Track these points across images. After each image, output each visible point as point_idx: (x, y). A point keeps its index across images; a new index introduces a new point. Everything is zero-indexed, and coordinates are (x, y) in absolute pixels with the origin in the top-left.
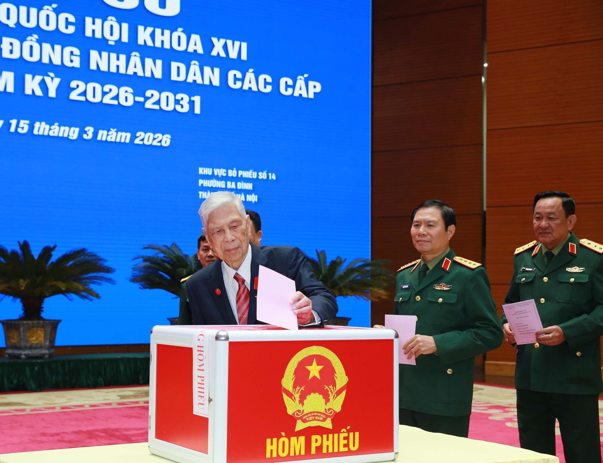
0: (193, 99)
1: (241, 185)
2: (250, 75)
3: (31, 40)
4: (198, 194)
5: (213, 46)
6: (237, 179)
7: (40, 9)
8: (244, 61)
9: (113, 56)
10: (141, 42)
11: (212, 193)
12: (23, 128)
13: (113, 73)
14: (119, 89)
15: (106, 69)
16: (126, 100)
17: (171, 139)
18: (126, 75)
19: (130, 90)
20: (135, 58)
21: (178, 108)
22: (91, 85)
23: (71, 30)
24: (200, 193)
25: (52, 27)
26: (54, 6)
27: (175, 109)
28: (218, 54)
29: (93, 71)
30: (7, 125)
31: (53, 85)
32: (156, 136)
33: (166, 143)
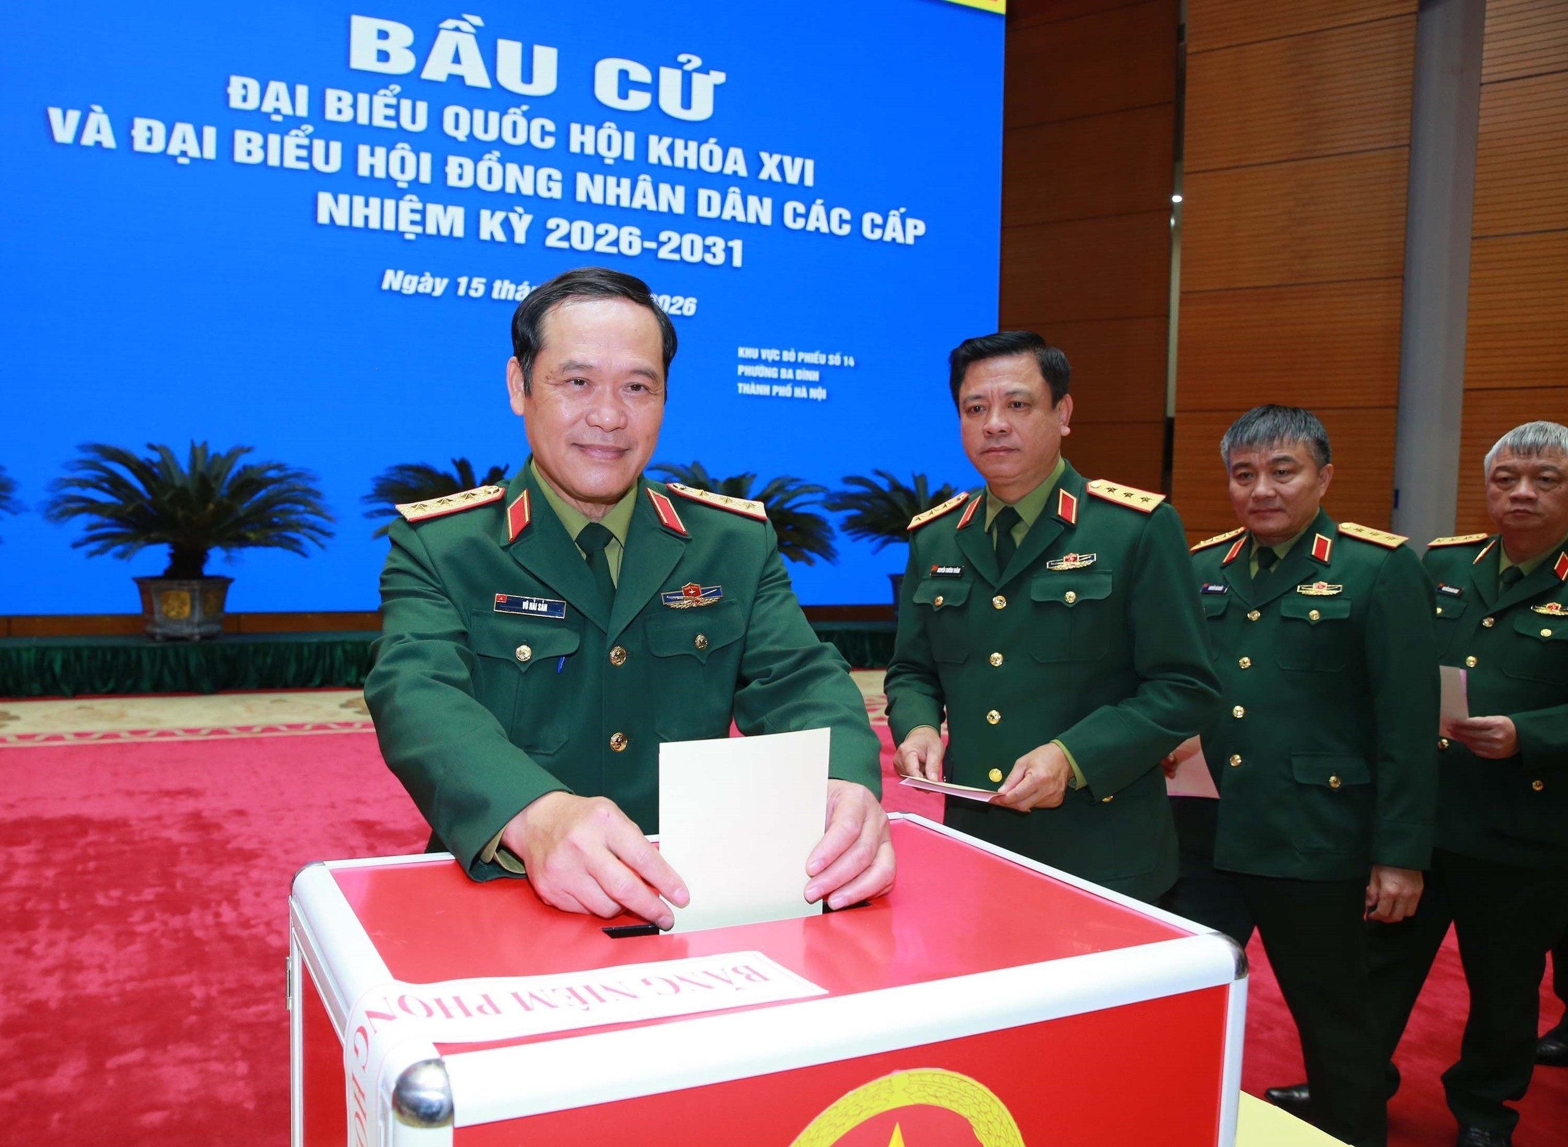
0: (730, 244)
1: (802, 375)
2: (818, 209)
3: (490, 159)
4: (737, 388)
5: (763, 165)
6: (795, 365)
7: (503, 113)
8: (808, 188)
9: (612, 181)
10: (653, 159)
11: (758, 386)
12: (476, 290)
13: (610, 207)
14: (619, 229)
15: (600, 201)
16: (630, 247)
17: (698, 305)
18: (630, 210)
19: (636, 231)
20: (645, 184)
21: (709, 258)
22: (577, 225)
23: (550, 142)
24: (740, 385)
25: (521, 140)
26: (525, 108)
27: (703, 261)
28: (770, 177)
29: (581, 203)
30: (454, 286)
31: (521, 224)
32: (674, 301)
33: (689, 310)
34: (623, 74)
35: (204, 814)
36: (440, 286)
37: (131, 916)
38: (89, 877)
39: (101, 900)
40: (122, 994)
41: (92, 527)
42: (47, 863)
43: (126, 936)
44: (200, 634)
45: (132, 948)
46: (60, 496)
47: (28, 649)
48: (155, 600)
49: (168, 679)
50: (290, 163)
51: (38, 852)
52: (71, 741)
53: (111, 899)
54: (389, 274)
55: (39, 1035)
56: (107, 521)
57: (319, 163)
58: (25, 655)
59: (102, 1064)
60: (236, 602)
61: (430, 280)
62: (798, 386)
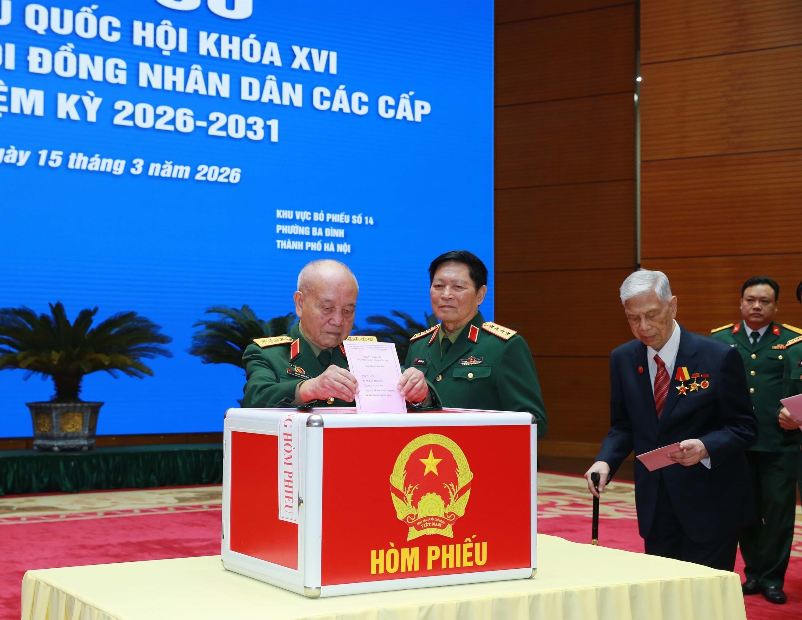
0: (268, 123)
1: (330, 232)
2: (341, 93)
3: (66, 50)
4: (276, 243)
5: (295, 56)
6: (324, 224)
7: (76, 12)
8: (333, 75)
9: (169, 69)
10: (203, 51)
11: (293, 242)
12: (55, 161)
13: (168, 91)
14: (175, 111)
15: (159, 87)
16: (185, 125)
17: (241, 174)
18: (185, 93)
19: (190, 112)
20: (196, 73)
21: (250, 135)
22: (140, 107)
23: (116, 37)
24: (278, 241)
25: (91, 34)
26: (95, 7)
27: (246, 136)
28: (301, 66)
29: (143, 88)
30: (35, 157)
31: (93, 106)
32: (222, 170)
33: (234, 179)
36: (24, 157)
61: (15, 153)
62: (327, 243)
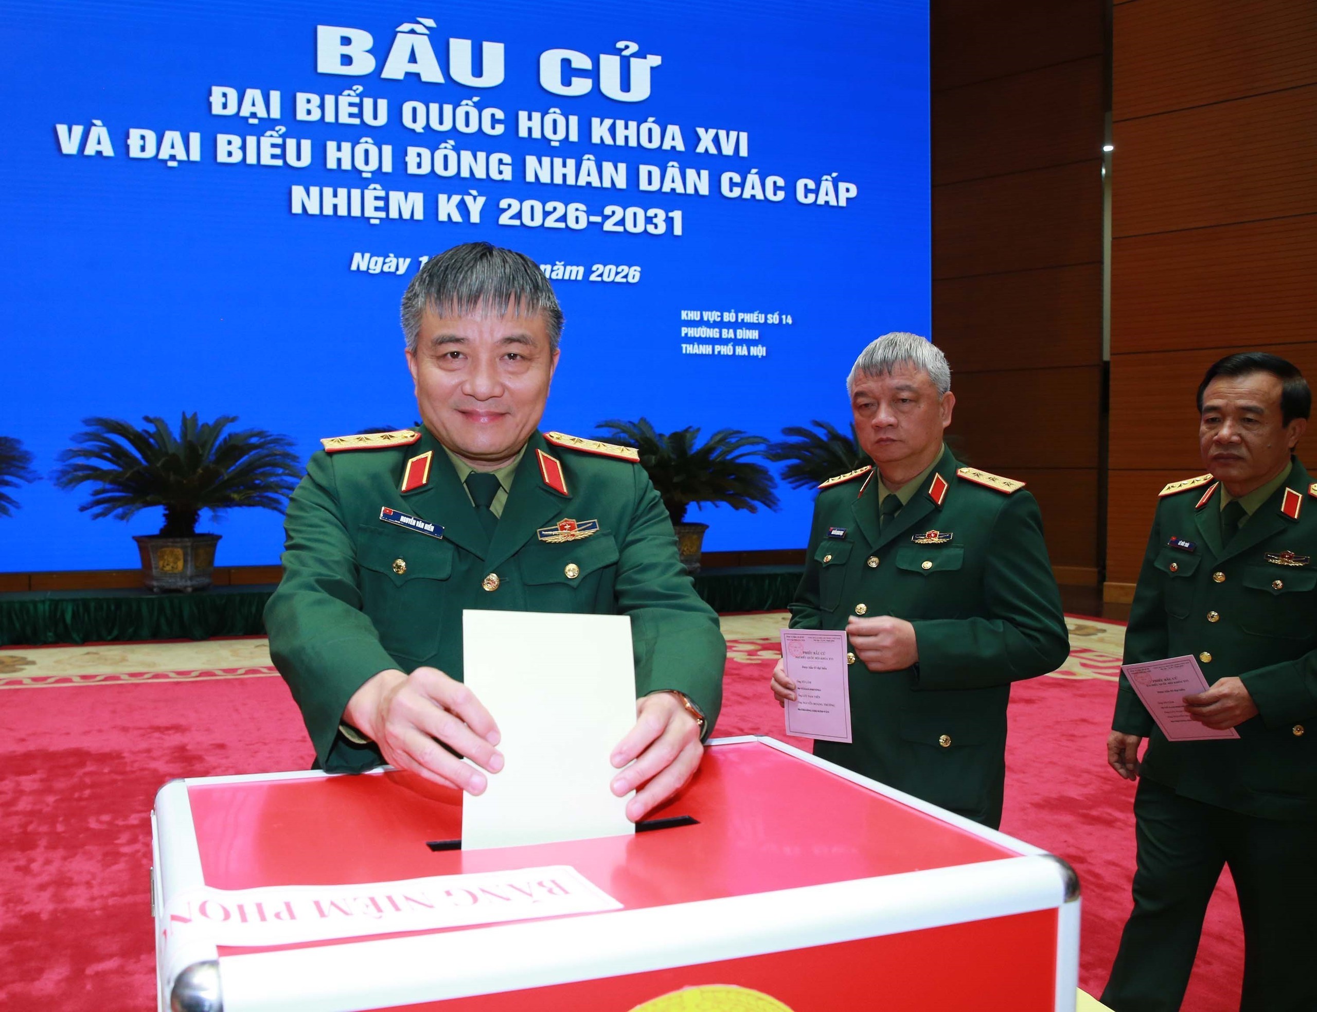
0: (671, 214)
1: (742, 334)
2: (753, 178)
3: (446, 148)
4: (681, 348)
5: (699, 139)
6: (736, 325)
7: (456, 106)
8: (743, 158)
9: (558, 161)
10: (596, 140)
11: (701, 346)
13: (557, 185)
14: (566, 206)
15: (548, 181)
16: (577, 222)
17: (641, 272)
18: (576, 187)
19: (582, 207)
20: (589, 163)
21: (651, 229)
22: (527, 204)
23: (500, 129)
24: (684, 346)
25: (473, 128)
26: (476, 99)
27: (645, 231)
28: (706, 150)
29: (530, 183)
30: (415, 264)
31: (476, 206)
32: (619, 269)
33: (633, 278)
34: (566, 62)
35: (188, 748)
36: (404, 265)
37: (118, 838)
38: (83, 803)
39: (93, 824)
40: (104, 908)
41: (96, 493)
42: (49, 790)
43: (112, 856)
44: (192, 586)
45: (115, 868)
46: (69, 465)
47: (43, 602)
48: (151, 555)
49: (164, 628)
50: (266, 160)
51: (42, 780)
52: (77, 682)
53: (101, 822)
54: (357, 256)
55: (30, 943)
56: (108, 486)
57: (291, 159)
58: (40, 607)
59: (83, 971)
60: (224, 557)
61: (395, 260)
62: (739, 345)
